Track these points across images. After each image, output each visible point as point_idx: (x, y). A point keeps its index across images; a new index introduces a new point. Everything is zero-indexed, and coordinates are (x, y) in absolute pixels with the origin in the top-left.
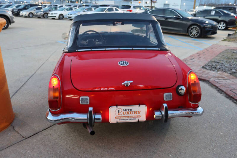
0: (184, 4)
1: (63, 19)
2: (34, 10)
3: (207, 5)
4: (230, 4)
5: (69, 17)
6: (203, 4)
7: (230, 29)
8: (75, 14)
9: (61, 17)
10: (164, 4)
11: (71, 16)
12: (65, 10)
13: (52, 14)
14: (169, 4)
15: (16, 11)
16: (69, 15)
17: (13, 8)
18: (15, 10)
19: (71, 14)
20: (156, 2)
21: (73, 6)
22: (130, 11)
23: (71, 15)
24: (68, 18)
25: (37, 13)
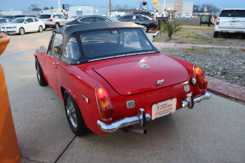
0: (97, 10)
3: (117, 11)
4: (138, 9)
6: (114, 10)
7: (150, 31)
10: (77, 12)
14: (82, 12)
20: (68, 10)
22: (51, 20)
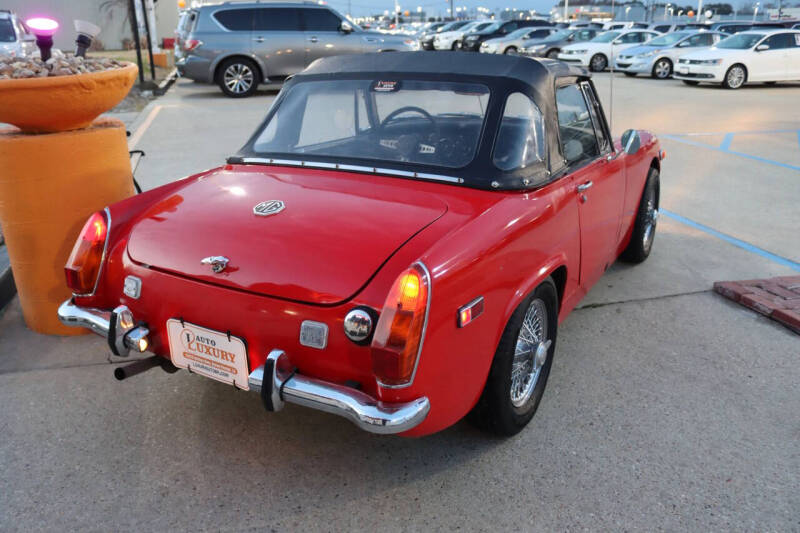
1: (603, 71)
2: (524, 39)
5: (620, 65)
8: (643, 54)
9: (598, 63)
11: (628, 61)
12: (616, 40)
13: (570, 52)
15: (471, 41)
16: (621, 57)
17: (468, 32)
18: (470, 38)
19: (629, 54)
21: (654, 26)
23: (628, 57)
24: (617, 68)
25: (526, 48)
